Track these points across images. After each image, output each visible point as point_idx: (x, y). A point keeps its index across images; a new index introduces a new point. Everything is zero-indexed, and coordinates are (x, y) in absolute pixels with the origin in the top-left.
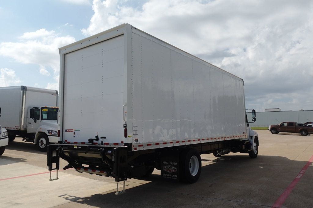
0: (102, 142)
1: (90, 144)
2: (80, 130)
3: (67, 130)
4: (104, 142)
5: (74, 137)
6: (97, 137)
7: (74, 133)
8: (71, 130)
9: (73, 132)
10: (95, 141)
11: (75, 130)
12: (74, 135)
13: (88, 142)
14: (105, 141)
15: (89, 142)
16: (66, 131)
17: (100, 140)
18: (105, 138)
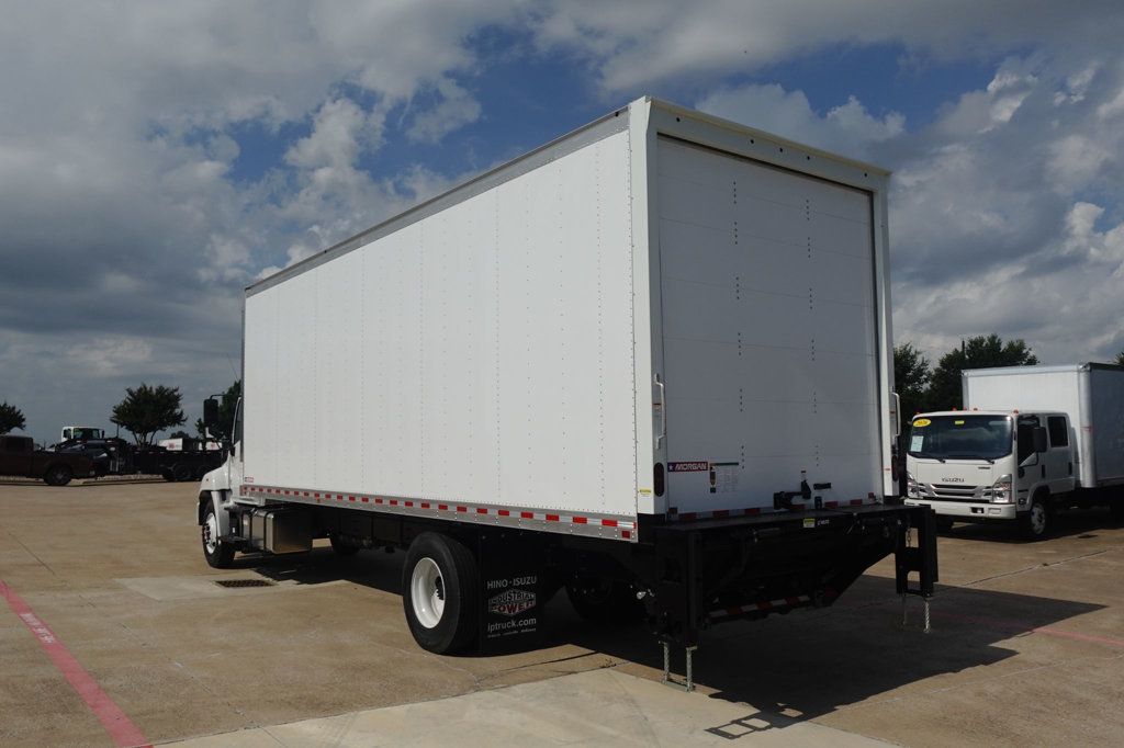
0: (818, 499)
1: (780, 513)
2: (737, 464)
3: (674, 464)
4: (824, 501)
5: (713, 490)
6: (804, 485)
7: (713, 476)
8: (700, 466)
9: (708, 473)
10: (797, 501)
11: (718, 464)
12: (713, 483)
13: (772, 504)
14: (827, 497)
15: (776, 506)
16: (674, 470)
17: (815, 493)
18: (828, 486)
